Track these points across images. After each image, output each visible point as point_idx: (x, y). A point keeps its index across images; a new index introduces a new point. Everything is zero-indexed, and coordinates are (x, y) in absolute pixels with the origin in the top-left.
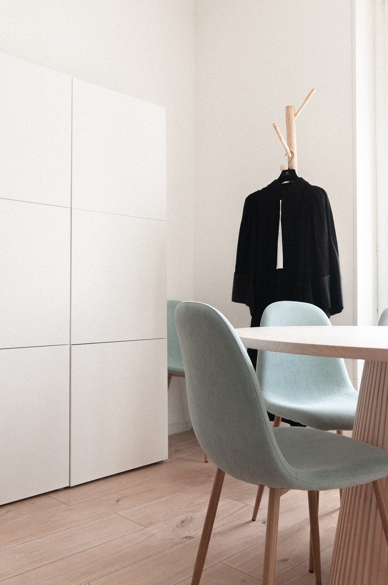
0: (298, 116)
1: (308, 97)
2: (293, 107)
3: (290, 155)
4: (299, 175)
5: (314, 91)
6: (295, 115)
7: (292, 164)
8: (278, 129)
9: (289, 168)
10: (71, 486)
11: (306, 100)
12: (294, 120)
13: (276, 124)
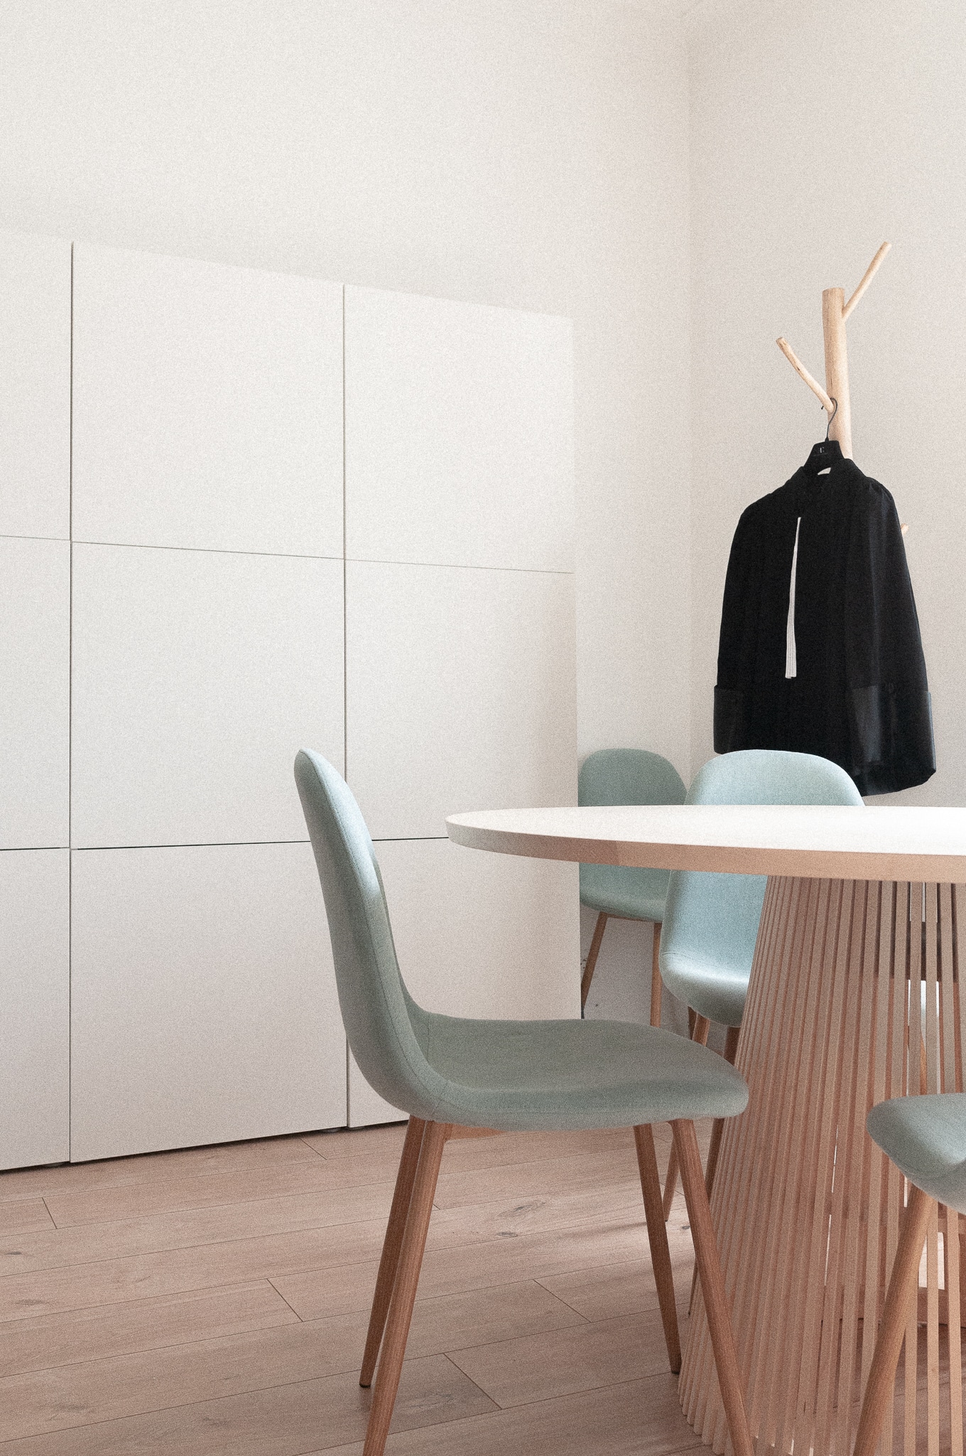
0: (850, 311)
1: (873, 263)
2: (838, 293)
3: (831, 406)
4: (847, 453)
5: (889, 246)
6: (844, 309)
7: (835, 426)
8: (789, 349)
9: (827, 439)
10: (351, 1126)
11: (869, 270)
12: (842, 324)
13: (783, 339)
